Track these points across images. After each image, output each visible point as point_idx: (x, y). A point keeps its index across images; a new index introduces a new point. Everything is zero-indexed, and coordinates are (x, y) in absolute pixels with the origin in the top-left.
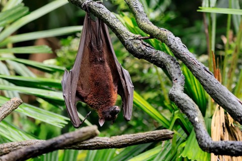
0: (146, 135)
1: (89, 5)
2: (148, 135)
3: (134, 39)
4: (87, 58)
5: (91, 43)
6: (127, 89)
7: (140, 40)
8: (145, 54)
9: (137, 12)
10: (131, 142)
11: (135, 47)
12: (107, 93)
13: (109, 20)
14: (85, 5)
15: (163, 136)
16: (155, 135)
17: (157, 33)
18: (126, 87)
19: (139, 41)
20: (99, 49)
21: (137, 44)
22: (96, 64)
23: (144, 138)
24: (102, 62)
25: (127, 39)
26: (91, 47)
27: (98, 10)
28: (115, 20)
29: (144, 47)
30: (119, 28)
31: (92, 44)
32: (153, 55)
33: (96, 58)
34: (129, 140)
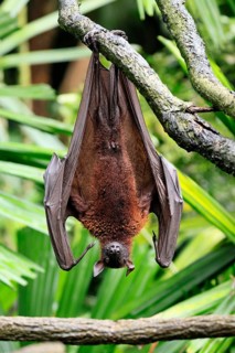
0: (189, 324)
1: (98, 38)
2: (193, 323)
3: (182, 110)
4: (90, 139)
5: (97, 112)
6: (168, 206)
7: (193, 113)
8: (201, 143)
9: (190, 55)
10: (156, 335)
11: (182, 127)
12: (119, 214)
13: (133, 71)
14: (90, 38)
15: (224, 329)
16: (208, 324)
17: (227, 102)
18: (167, 201)
19: (190, 117)
20: (112, 125)
21: (186, 122)
22: (104, 154)
23: (184, 328)
24: (116, 151)
25: (167, 111)
26: (97, 120)
27: (113, 50)
28: (146, 70)
29: (198, 130)
30: (152, 88)
31: (100, 114)
32: (217, 148)
33: (104, 144)
34: (155, 331)
